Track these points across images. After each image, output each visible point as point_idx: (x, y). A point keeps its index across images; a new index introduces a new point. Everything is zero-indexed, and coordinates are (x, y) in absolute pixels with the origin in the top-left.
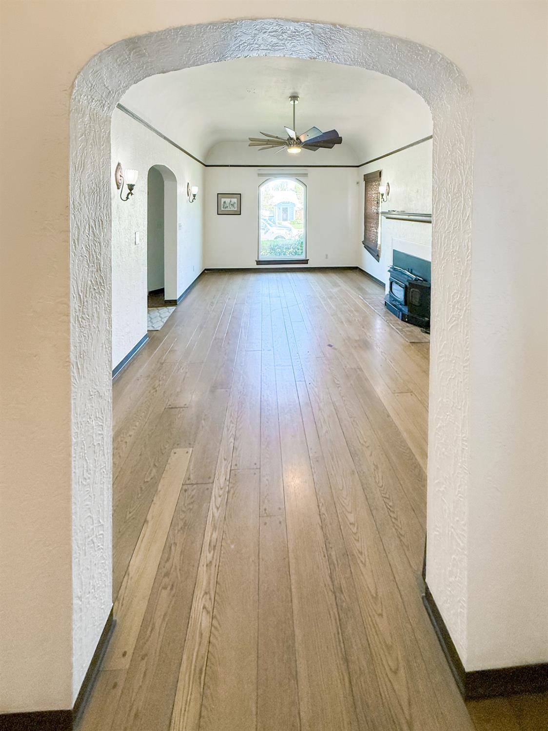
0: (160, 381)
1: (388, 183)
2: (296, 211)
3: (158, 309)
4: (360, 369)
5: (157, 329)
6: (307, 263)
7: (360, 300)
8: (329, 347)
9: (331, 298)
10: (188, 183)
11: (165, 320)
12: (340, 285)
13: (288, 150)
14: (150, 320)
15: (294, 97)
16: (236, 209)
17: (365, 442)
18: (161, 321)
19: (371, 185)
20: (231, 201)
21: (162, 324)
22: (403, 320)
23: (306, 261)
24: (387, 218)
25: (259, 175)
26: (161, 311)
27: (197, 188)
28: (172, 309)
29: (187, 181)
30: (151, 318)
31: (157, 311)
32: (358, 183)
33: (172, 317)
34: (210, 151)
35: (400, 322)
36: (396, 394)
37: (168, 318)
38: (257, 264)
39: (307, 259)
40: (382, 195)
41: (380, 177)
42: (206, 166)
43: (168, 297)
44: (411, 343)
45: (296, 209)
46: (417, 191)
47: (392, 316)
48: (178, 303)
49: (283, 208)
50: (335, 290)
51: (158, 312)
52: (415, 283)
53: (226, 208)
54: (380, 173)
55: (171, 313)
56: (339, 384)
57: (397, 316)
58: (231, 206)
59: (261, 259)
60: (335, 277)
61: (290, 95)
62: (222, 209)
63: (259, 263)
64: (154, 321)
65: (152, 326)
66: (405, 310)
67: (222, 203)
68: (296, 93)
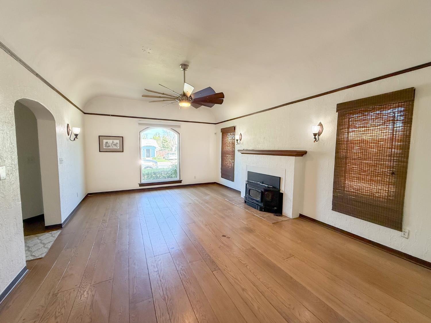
0: (56, 318)
1: (241, 134)
2: (157, 152)
3: (36, 236)
4: (254, 248)
5: (40, 257)
6: (181, 183)
7: (228, 202)
8: (224, 237)
9: (207, 203)
10: (68, 125)
11: (49, 246)
12: (209, 194)
13: (179, 104)
14: (28, 248)
15: (185, 66)
16: (119, 148)
17: (290, 305)
18: (44, 247)
19: (227, 135)
20: (113, 142)
21: (46, 250)
22: (261, 210)
23: (180, 181)
24: (242, 153)
25: (140, 124)
26: (42, 237)
27: (80, 129)
28: (56, 233)
29: (67, 122)
30: (29, 247)
31: (36, 238)
32: (215, 134)
33: (58, 241)
34: (89, 101)
35: (259, 212)
36: (286, 260)
37: (53, 242)
38: (140, 186)
39: (181, 180)
40: (237, 140)
41: (235, 129)
42: (85, 113)
43: (48, 222)
44: (273, 223)
45: (156, 150)
46: (264, 138)
47: (252, 209)
48: (63, 227)
49: (146, 149)
50: (207, 198)
51: (38, 239)
52: (268, 189)
53: (108, 147)
54: (235, 128)
55: (56, 237)
56: (245, 264)
57: (256, 209)
58: (113, 146)
59: (143, 182)
60: (203, 189)
61: (181, 63)
62: (104, 148)
63: (141, 185)
64: (33, 249)
65: (32, 255)
66: (262, 205)
67: (104, 143)
68: (188, 62)
